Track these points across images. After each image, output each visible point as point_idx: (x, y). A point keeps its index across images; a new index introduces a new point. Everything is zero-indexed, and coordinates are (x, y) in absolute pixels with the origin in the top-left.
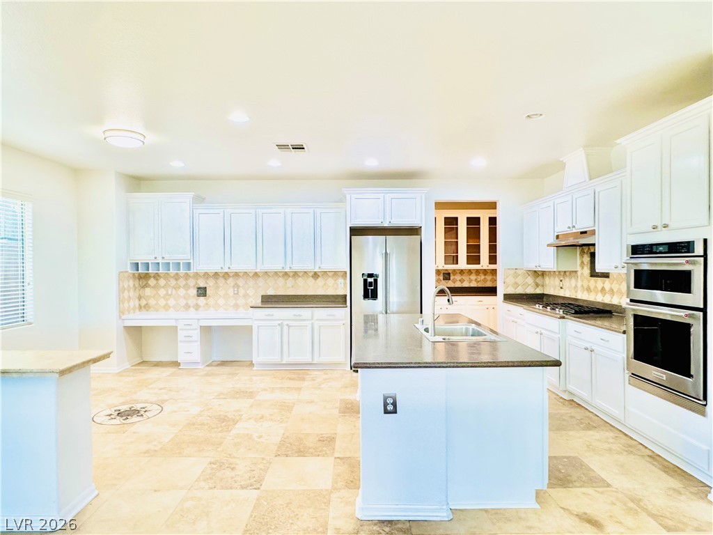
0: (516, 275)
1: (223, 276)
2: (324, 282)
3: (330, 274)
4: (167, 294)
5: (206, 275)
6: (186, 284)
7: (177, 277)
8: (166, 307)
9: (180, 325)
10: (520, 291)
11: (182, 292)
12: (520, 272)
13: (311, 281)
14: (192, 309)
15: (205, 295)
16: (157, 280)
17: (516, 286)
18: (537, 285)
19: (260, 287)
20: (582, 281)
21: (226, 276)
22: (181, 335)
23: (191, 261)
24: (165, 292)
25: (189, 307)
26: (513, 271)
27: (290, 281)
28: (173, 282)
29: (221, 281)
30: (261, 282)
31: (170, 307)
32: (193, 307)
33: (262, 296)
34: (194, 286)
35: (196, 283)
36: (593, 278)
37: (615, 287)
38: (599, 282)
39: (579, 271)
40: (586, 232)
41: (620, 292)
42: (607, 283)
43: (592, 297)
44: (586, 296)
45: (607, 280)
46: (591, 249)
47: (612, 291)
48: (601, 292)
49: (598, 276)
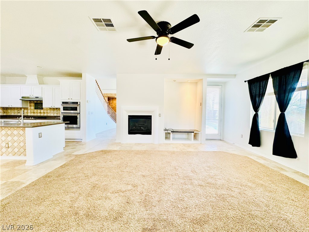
36: (36, 110)
37: (45, 111)
38: (39, 111)
39: (29, 108)
40: (38, 97)
41: (47, 113)
42: (42, 111)
43: (35, 115)
44: (32, 114)
45: (42, 110)
46: (35, 102)
47: (44, 113)
48: (39, 113)
49: (38, 109)
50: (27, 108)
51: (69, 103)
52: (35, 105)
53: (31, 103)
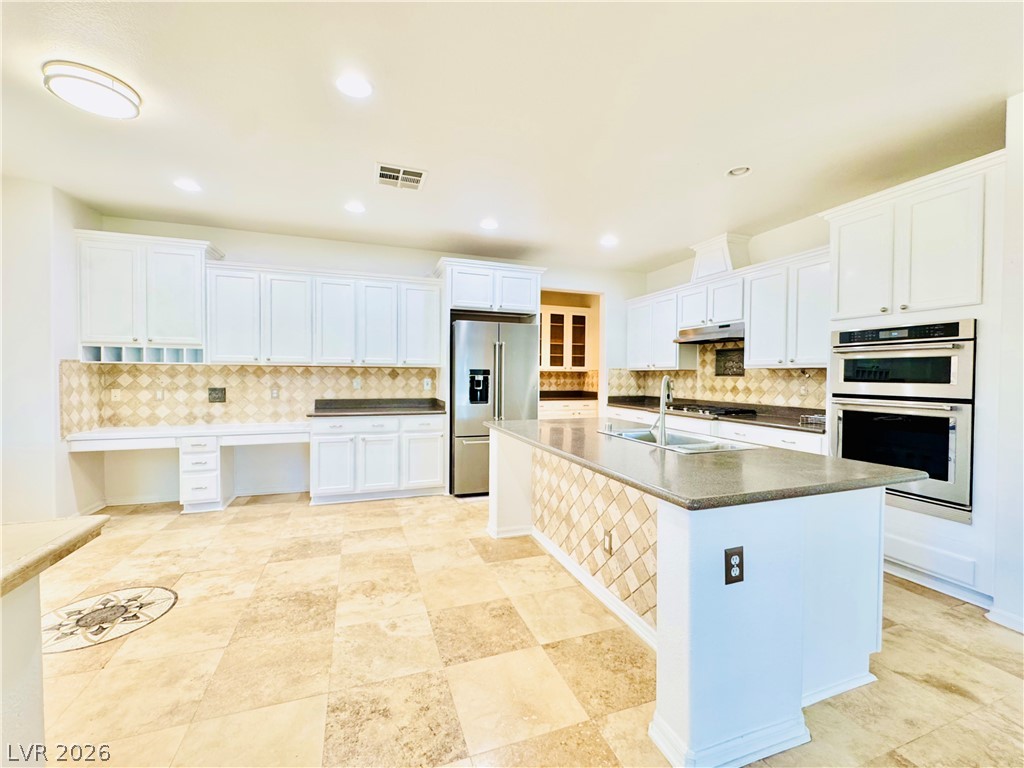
0: (620, 377)
1: (255, 373)
2: (404, 382)
3: (414, 372)
4: (154, 398)
5: (226, 370)
6: (190, 384)
7: (172, 372)
8: (153, 420)
9: (184, 446)
10: (623, 393)
11: (181, 395)
12: (624, 373)
13: (387, 381)
14: (200, 421)
15: (223, 399)
16: (135, 376)
17: (620, 387)
19: (313, 388)
20: (704, 381)
21: (259, 372)
22: (185, 462)
23: (203, 347)
24: (150, 396)
25: (195, 418)
26: (618, 372)
27: (358, 381)
28: (165, 380)
29: (251, 380)
30: (315, 381)
31: (159, 419)
32: (203, 418)
33: (317, 401)
34: (204, 387)
35: (208, 383)
36: (719, 377)
37: (753, 385)
38: (729, 381)
39: (699, 370)
40: (728, 326)
41: (760, 391)
42: (741, 382)
43: (717, 397)
44: (708, 397)
45: (741, 378)
46: (719, 346)
47: (748, 390)
48: (731, 391)
49: (728, 375)
50: (694, 371)
51: (882, 335)
52: (717, 361)
53: (707, 350)
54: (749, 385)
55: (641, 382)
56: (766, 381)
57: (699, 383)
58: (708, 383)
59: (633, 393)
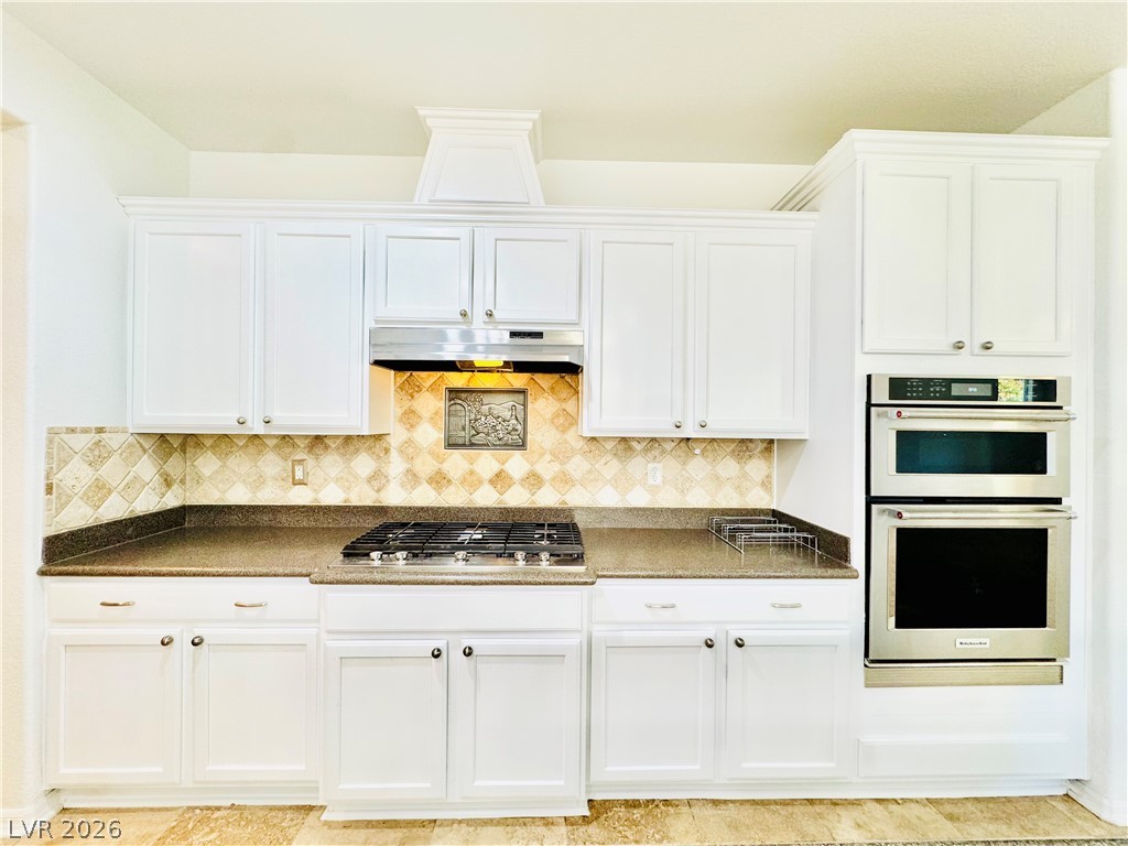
0: (98, 454)
10: (115, 509)
12: (114, 441)
18: (168, 483)
20: (409, 460)
26: (93, 437)
36: (457, 454)
37: (546, 469)
38: (487, 461)
39: (397, 436)
40: (539, 335)
41: (563, 480)
42: (516, 463)
43: (455, 498)
44: (425, 497)
45: (518, 453)
46: (457, 380)
47: (534, 480)
48: (491, 482)
49: (485, 446)
50: (378, 437)
51: (956, 390)
52: (449, 414)
53: (419, 389)
54: (540, 469)
55: (174, 465)
56: (578, 459)
57: (396, 466)
58: (425, 466)
59: (148, 502)
